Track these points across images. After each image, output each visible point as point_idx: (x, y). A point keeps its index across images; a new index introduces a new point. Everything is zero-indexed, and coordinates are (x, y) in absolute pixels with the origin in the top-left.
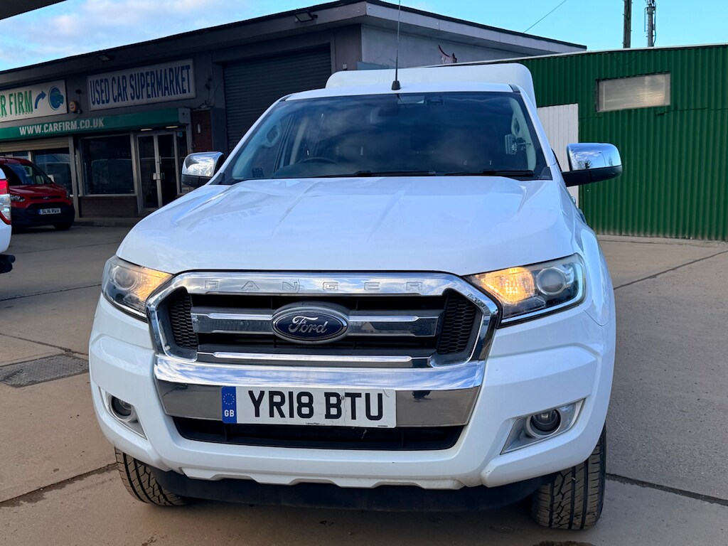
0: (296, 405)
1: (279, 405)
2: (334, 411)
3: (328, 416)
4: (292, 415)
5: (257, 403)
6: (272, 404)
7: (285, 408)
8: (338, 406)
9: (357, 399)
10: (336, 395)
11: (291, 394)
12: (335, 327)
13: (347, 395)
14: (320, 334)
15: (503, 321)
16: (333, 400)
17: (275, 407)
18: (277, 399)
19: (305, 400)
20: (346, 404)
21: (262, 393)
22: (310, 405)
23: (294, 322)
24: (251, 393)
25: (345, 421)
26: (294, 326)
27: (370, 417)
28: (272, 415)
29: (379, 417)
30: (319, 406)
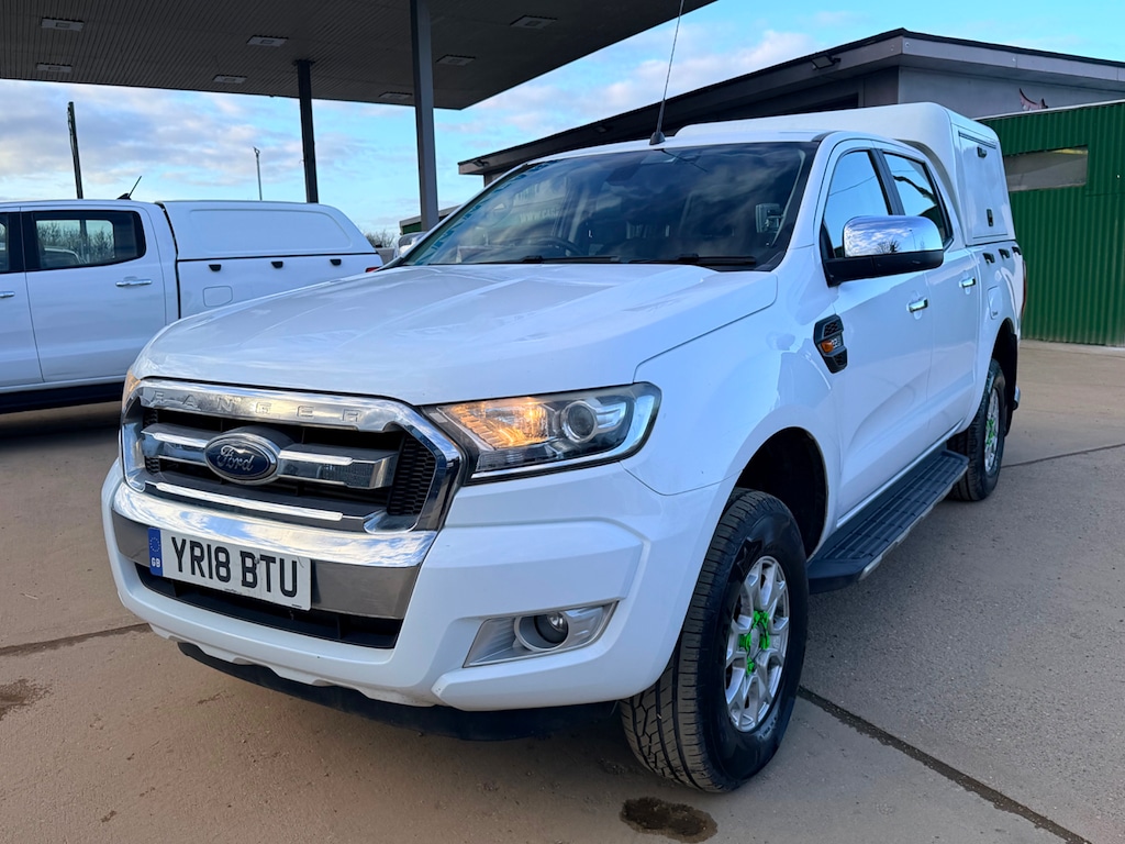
0: (214, 563)
1: (200, 559)
2: (250, 577)
3: (245, 583)
4: (211, 577)
5: (180, 554)
6: (193, 558)
7: (205, 564)
8: (253, 570)
9: (271, 564)
10: (251, 556)
11: (208, 547)
12: (261, 465)
13: (263, 558)
14: (246, 473)
15: (474, 476)
16: (249, 563)
17: (196, 562)
18: (197, 552)
19: (222, 557)
20: (261, 568)
21: (184, 542)
22: (226, 565)
23: (222, 453)
24: (173, 539)
25: (259, 593)
26: (222, 458)
27: (286, 593)
28: (193, 571)
29: (292, 594)
30: (236, 568)
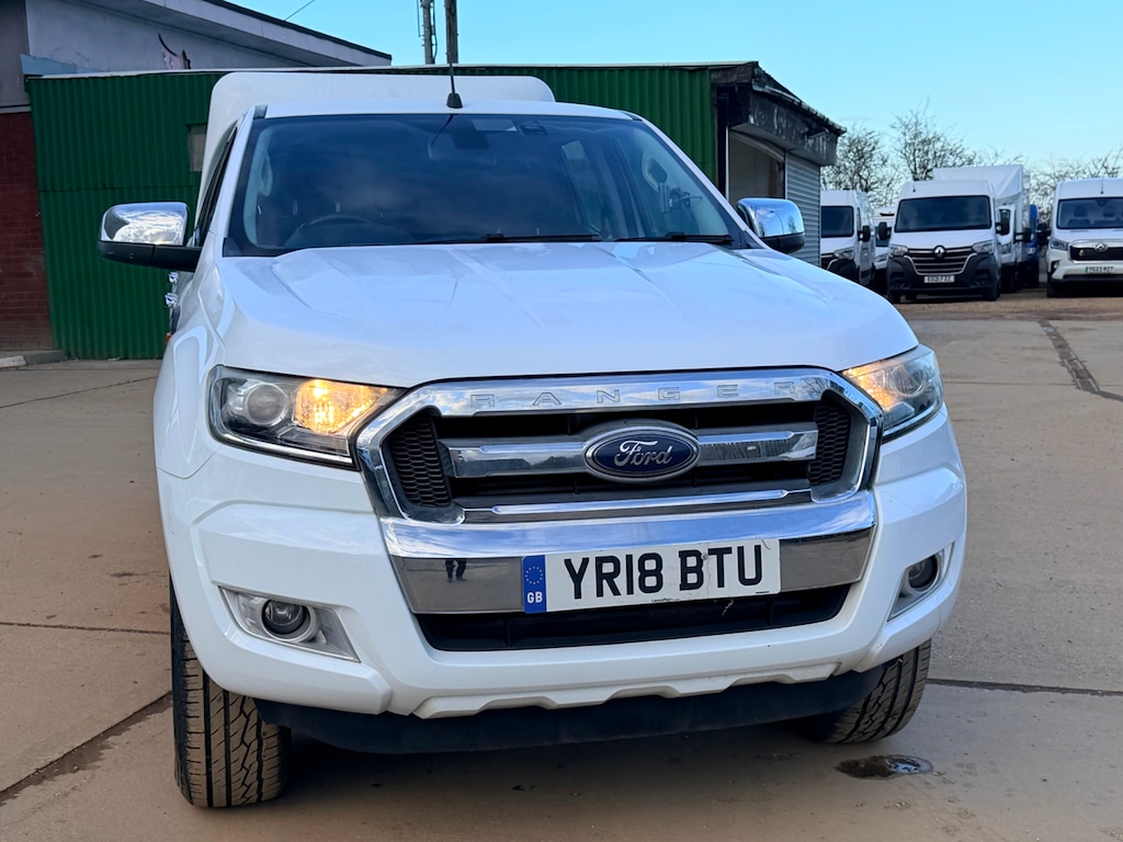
0: (636, 574)
1: (611, 577)
2: (692, 578)
3: (685, 586)
4: (630, 591)
5: (577, 578)
6: (600, 576)
7: (621, 581)
8: (698, 570)
9: (726, 556)
10: (696, 553)
11: (629, 558)
12: (682, 455)
13: (712, 552)
14: (662, 466)
16: (692, 562)
17: (604, 581)
18: (608, 568)
19: (650, 565)
20: (710, 565)
21: (585, 561)
22: (657, 573)
23: (623, 450)
24: (568, 563)
25: (709, 591)
26: (624, 456)
27: (744, 581)
28: (600, 593)
29: (757, 579)
30: (672, 573)
